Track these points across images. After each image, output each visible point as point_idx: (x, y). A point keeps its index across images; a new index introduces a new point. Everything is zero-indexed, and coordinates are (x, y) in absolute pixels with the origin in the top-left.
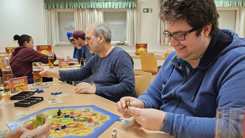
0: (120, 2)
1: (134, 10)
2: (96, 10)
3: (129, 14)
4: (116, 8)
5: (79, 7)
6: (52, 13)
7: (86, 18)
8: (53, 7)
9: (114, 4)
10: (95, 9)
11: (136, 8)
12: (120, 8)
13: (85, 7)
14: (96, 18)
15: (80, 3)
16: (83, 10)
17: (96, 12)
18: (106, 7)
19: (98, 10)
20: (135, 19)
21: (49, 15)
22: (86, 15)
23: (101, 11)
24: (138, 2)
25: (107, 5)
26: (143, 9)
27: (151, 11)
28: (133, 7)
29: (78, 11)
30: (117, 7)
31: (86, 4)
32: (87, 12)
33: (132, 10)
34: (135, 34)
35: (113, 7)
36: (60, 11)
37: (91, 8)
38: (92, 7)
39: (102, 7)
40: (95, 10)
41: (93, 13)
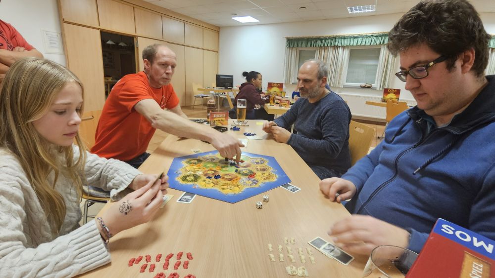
0: (373, 38)
2: (342, 48)
3: (384, 53)
4: (366, 45)
5: (322, 45)
6: (293, 52)
7: (328, 56)
8: (295, 45)
12: (372, 44)
13: (329, 45)
14: (339, 57)
15: (324, 41)
16: (326, 48)
17: (341, 50)
18: (355, 44)
19: (344, 47)
21: (290, 53)
23: (348, 48)
25: (356, 41)
29: (321, 49)
30: (369, 44)
31: (331, 42)
32: (331, 50)
34: (388, 76)
35: (363, 44)
36: (301, 49)
38: (336, 45)
39: (350, 44)
40: (340, 48)
41: (337, 51)
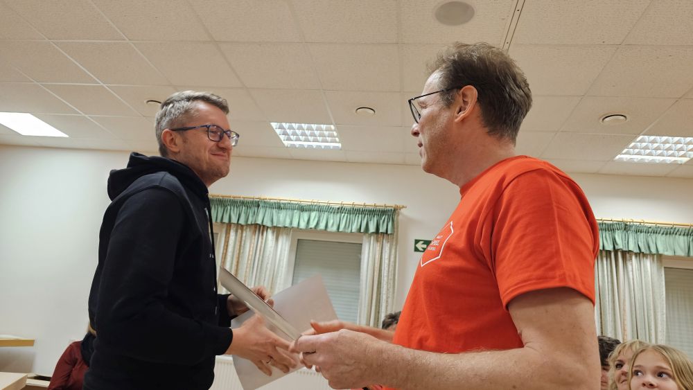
0: (343, 214)
1: (384, 241)
2: (273, 232)
3: (369, 251)
4: (329, 230)
7: (241, 251)
9: (325, 219)
10: (270, 228)
11: (392, 234)
12: (341, 230)
13: (241, 222)
14: (267, 253)
15: (229, 208)
17: (270, 236)
18: (303, 225)
19: (278, 230)
20: (387, 269)
22: (243, 242)
23: (287, 235)
24: (397, 219)
25: (306, 219)
26: (413, 243)
28: (382, 230)
30: (334, 229)
31: (246, 213)
32: (247, 234)
33: (377, 241)
35: (322, 226)
37: (259, 225)
38: (259, 222)
39: (291, 223)
40: (269, 231)
41: (262, 239)
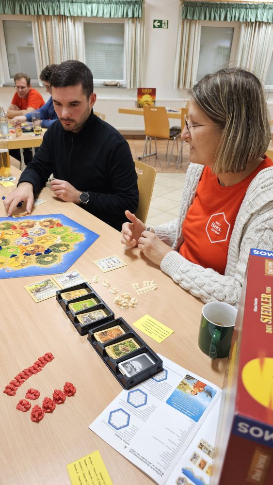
0: (112, 5)
1: (137, 22)
2: (71, 20)
3: (129, 29)
4: (105, 16)
5: (40, 13)
7: (54, 34)
9: (102, 8)
10: (69, 17)
11: (141, 18)
12: (112, 16)
13: (51, 14)
14: (70, 35)
15: (40, 3)
16: (47, 18)
17: (70, 22)
18: (89, 15)
19: (74, 18)
20: (139, 40)
22: (53, 28)
23: (80, 21)
24: (144, 6)
25: (90, 9)
26: (153, 22)
27: (166, 25)
28: (136, 16)
29: (39, 21)
30: (108, 16)
31: (52, 7)
32: (55, 22)
33: (133, 22)
34: (138, 68)
35: (100, 15)
36: (6, 18)
37: (62, 15)
39: (82, 14)
40: (69, 19)
41: (66, 25)
